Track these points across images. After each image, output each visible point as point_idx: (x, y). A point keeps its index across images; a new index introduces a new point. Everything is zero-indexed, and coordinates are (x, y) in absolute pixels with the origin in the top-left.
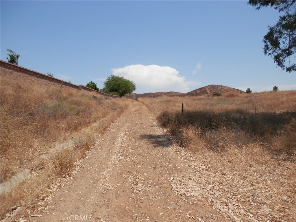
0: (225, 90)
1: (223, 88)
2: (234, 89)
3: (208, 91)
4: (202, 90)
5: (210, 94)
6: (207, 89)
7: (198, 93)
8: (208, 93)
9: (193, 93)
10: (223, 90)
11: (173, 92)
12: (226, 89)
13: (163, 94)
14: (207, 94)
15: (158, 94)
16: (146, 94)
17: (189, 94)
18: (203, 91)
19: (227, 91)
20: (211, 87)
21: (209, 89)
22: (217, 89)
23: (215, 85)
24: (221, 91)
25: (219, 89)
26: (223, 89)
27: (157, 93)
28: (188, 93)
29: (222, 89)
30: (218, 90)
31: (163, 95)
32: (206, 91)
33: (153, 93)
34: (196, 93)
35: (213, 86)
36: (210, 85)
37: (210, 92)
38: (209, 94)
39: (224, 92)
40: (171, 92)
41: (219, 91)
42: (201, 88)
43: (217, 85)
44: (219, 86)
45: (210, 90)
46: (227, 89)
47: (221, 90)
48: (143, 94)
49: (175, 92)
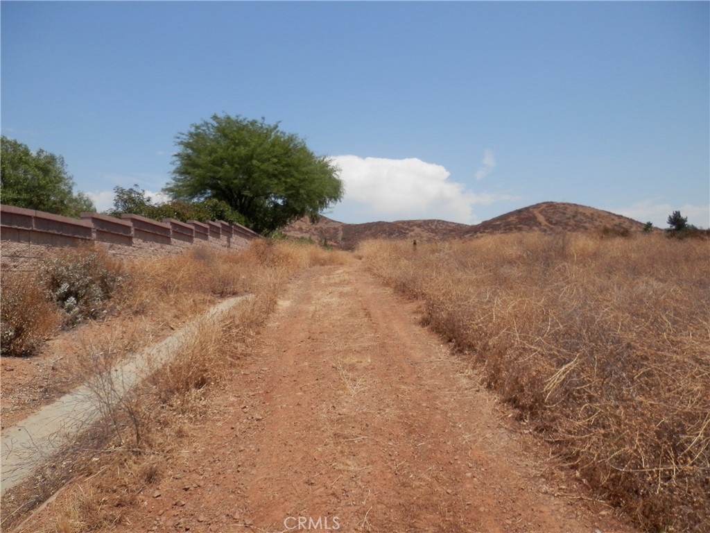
0: (587, 217)
1: (581, 210)
2: (609, 213)
3: (541, 218)
4: (522, 216)
5: (546, 225)
6: (536, 212)
7: (514, 222)
8: (540, 224)
9: (500, 225)
10: (582, 217)
11: (438, 221)
12: (589, 215)
13: (415, 225)
14: (538, 226)
15: (400, 224)
16: (369, 223)
17: (488, 227)
18: (527, 218)
19: (592, 219)
20: (547, 207)
21: (540, 212)
22: (564, 214)
23: (558, 204)
24: (576, 219)
25: (569, 213)
26: (581, 213)
27: (400, 222)
28: (483, 222)
29: (576, 212)
30: (568, 216)
31: (415, 228)
32: (534, 218)
33: (387, 223)
34: (508, 224)
35: (551, 205)
36: (544, 203)
37: (547, 220)
38: (545, 228)
39: (585, 222)
40: (432, 221)
41: (569, 218)
42: (519, 211)
43: (564, 204)
44: (569, 204)
45: (545, 216)
46: (592, 214)
47: (574, 217)
48: (362, 225)
49: (444, 221)
